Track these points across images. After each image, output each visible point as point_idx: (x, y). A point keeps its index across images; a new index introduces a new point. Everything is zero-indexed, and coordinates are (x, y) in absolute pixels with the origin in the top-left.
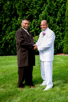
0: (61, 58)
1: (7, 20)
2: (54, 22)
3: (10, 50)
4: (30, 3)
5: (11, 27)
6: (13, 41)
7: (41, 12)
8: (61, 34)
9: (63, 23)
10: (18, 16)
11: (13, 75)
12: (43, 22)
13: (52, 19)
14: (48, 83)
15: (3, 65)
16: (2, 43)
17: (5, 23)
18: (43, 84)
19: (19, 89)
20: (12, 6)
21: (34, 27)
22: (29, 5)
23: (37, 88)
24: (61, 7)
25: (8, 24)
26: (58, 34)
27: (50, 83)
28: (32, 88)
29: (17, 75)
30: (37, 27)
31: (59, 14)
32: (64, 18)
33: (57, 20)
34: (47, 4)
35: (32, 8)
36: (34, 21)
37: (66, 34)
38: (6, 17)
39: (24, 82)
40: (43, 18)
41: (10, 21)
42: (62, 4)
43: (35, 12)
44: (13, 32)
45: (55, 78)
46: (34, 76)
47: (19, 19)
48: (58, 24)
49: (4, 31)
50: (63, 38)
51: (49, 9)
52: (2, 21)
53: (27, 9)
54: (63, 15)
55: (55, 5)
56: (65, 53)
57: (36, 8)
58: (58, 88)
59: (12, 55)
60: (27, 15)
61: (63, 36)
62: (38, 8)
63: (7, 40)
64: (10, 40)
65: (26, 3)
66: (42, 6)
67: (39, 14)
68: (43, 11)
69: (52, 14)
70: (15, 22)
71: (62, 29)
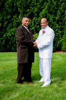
0: (60, 55)
1: (9, 17)
2: (54, 21)
3: (11, 46)
4: (31, 1)
5: (12, 24)
6: (13, 38)
7: (41, 10)
8: (60, 32)
9: (62, 21)
10: (19, 14)
11: (13, 71)
12: (43, 20)
13: (51, 17)
14: (46, 80)
15: (3, 61)
16: (3, 39)
18: (41, 80)
19: (18, 85)
20: (13, 3)
22: (30, 3)
23: (35, 84)
24: (60, 5)
25: (10, 21)
26: (57, 32)
27: (48, 80)
28: (30, 84)
29: (17, 71)
30: (37, 25)
31: (59, 13)
32: (64, 17)
33: (57, 18)
34: (48, 2)
35: (33, 6)
36: (34, 19)
37: (65, 32)
38: (7, 14)
39: (23, 78)
40: (43, 16)
41: (11, 18)
42: (62, 3)
43: (36, 10)
44: (14, 29)
45: (53, 75)
46: (33, 73)
47: (20, 17)
48: (58, 23)
49: (5, 28)
50: (62, 36)
51: (49, 7)
52: (3, 17)
53: (27, 7)
54: (63, 14)
55: (55, 3)
56: (64, 51)
57: (36, 6)
58: (55, 85)
60: (27, 13)
61: (62, 34)
62: (39, 6)
63: (7, 37)
64: (10, 37)
65: (27, 1)
66: (42, 4)
67: (39, 12)
68: (43, 9)
69: (52, 12)
70: (16, 19)
71: (61, 27)
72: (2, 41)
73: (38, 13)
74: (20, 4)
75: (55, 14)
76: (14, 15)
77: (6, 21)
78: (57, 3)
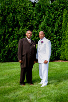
1: (10, 30)
2: (52, 32)
3: (12, 57)
4: (31, 15)
5: (14, 36)
6: (15, 49)
7: (40, 23)
8: (58, 42)
9: (60, 32)
10: (19, 27)
11: (16, 76)
13: (50, 29)
16: (5, 50)
17: (8, 32)
20: (14, 17)
21: (34, 37)
22: (30, 16)
24: (58, 18)
25: (11, 34)
26: (55, 42)
29: (19, 76)
30: (37, 36)
31: (56, 25)
32: (61, 28)
33: (55, 30)
34: (46, 15)
35: (32, 20)
36: (34, 31)
37: (63, 42)
38: (9, 27)
40: (42, 28)
41: (12, 31)
42: (59, 16)
43: (35, 23)
44: (16, 41)
47: (20, 29)
48: (56, 34)
49: (7, 40)
50: (60, 46)
51: (48, 20)
52: (5, 30)
53: (27, 20)
54: (60, 26)
55: (53, 16)
56: (62, 60)
57: (35, 19)
59: (14, 61)
60: (27, 26)
61: (60, 44)
62: (38, 19)
63: (9, 48)
64: (12, 48)
65: (26, 15)
66: (41, 17)
68: (42, 21)
69: (50, 24)
70: (17, 32)
71: (59, 38)
72: (4, 52)
73: (37, 25)
74: (21, 18)
75: (53, 26)
76: (15, 28)
77: (7, 33)
78: (54, 16)
